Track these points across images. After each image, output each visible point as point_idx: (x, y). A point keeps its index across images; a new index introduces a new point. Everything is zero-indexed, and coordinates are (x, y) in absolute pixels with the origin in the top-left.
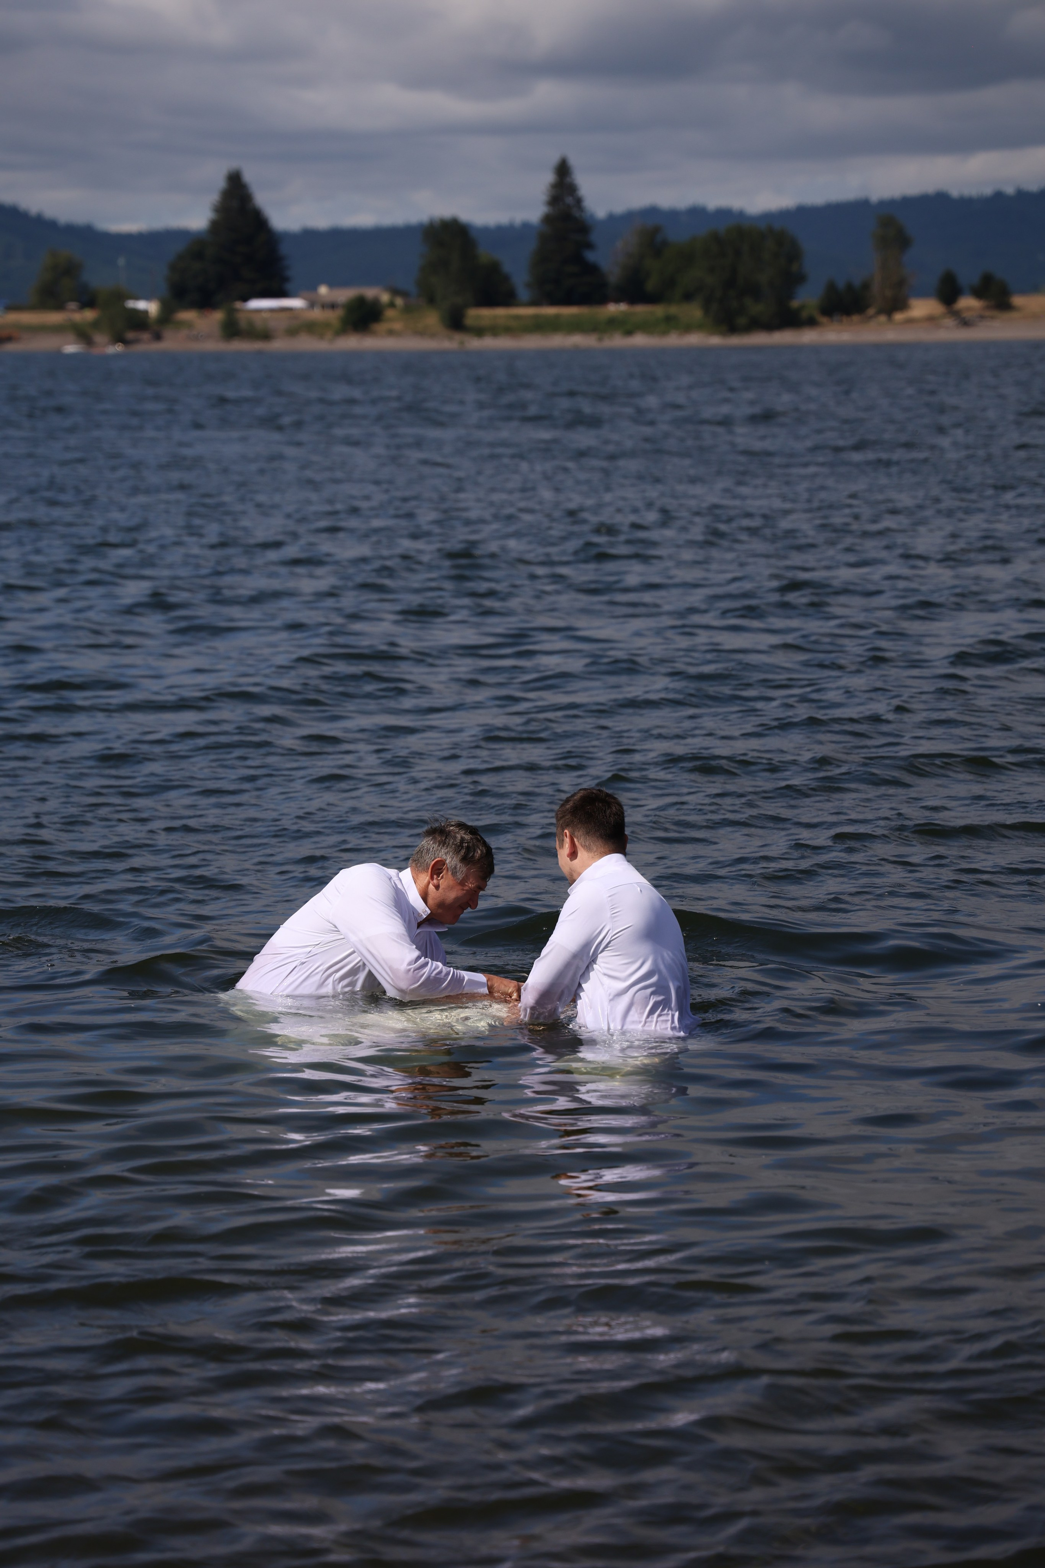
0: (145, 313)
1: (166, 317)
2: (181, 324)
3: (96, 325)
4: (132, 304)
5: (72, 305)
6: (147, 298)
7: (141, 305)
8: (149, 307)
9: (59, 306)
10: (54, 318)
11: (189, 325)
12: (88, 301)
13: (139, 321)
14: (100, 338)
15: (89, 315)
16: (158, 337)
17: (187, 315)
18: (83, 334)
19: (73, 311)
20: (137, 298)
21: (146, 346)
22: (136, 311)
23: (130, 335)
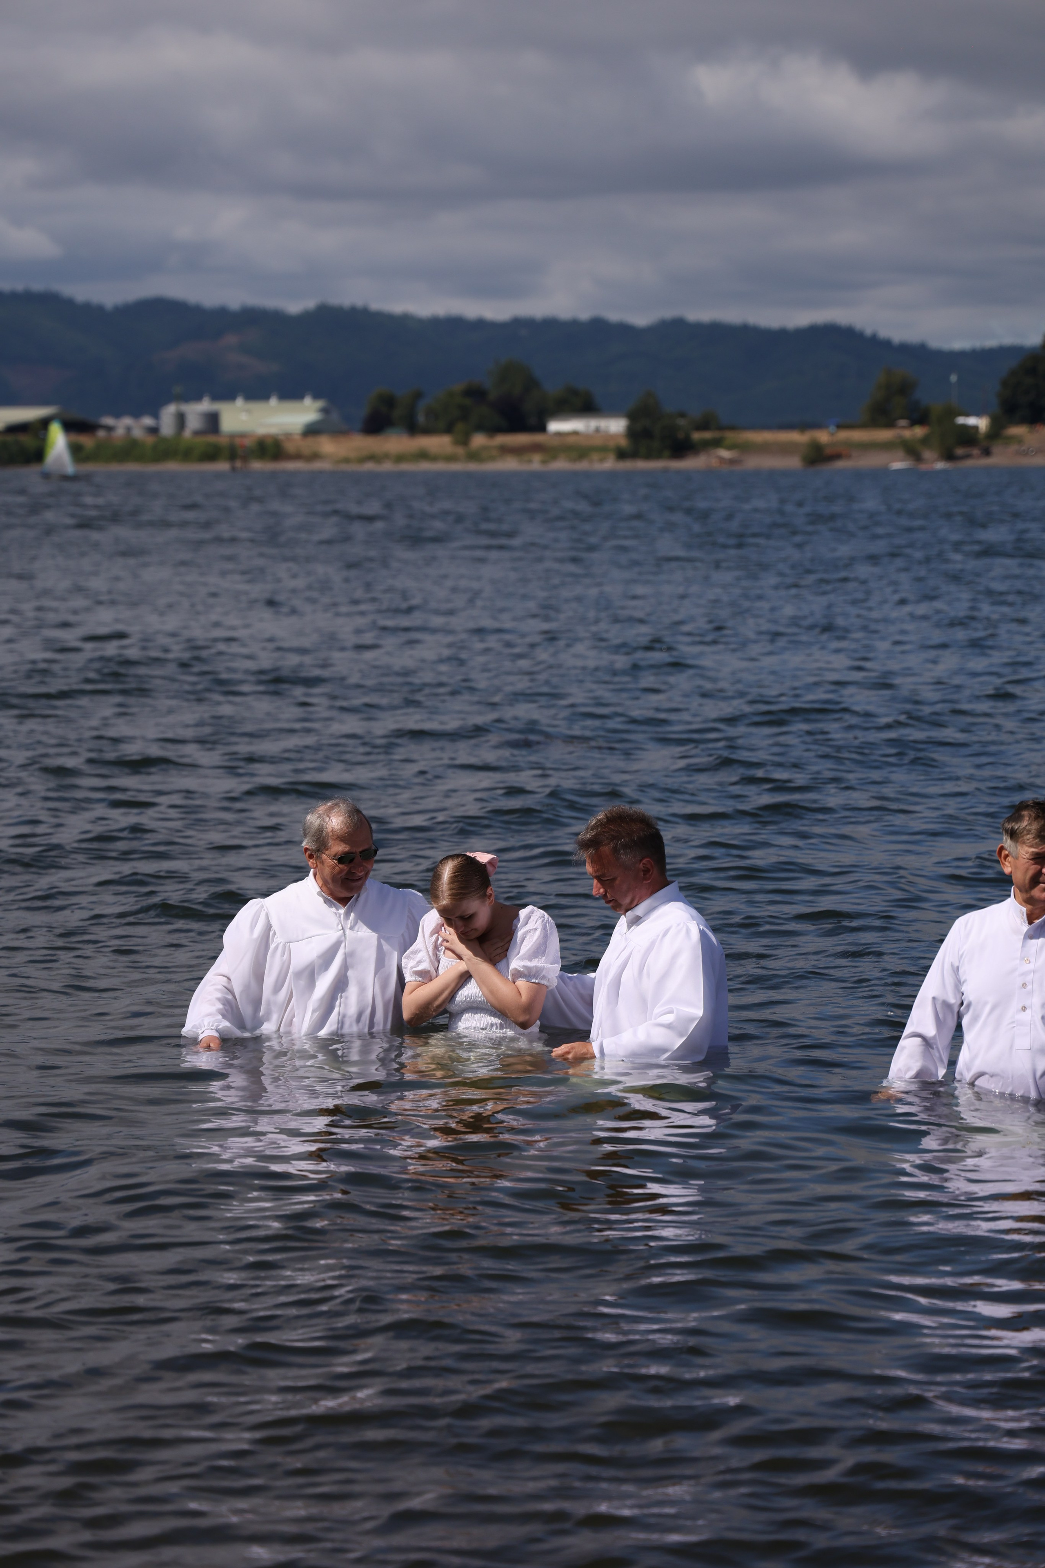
0: (976, 428)
1: (995, 433)
2: (1011, 439)
3: (925, 441)
4: (961, 420)
5: (903, 422)
6: (978, 414)
7: (972, 421)
8: (981, 423)
9: (890, 424)
10: (884, 435)
11: (1019, 440)
12: (919, 418)
13: (968, 437)
14: (928, 454)
15: (919, 432)
16: (987, 452)
17: (1017, 430)
18: (912, 451)
19: (903, 427)
20: (967, 415)
21: (977, 462)
22: (965, 427)
23: (960, 451)
